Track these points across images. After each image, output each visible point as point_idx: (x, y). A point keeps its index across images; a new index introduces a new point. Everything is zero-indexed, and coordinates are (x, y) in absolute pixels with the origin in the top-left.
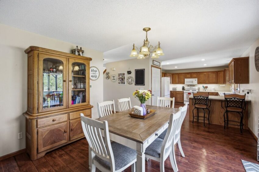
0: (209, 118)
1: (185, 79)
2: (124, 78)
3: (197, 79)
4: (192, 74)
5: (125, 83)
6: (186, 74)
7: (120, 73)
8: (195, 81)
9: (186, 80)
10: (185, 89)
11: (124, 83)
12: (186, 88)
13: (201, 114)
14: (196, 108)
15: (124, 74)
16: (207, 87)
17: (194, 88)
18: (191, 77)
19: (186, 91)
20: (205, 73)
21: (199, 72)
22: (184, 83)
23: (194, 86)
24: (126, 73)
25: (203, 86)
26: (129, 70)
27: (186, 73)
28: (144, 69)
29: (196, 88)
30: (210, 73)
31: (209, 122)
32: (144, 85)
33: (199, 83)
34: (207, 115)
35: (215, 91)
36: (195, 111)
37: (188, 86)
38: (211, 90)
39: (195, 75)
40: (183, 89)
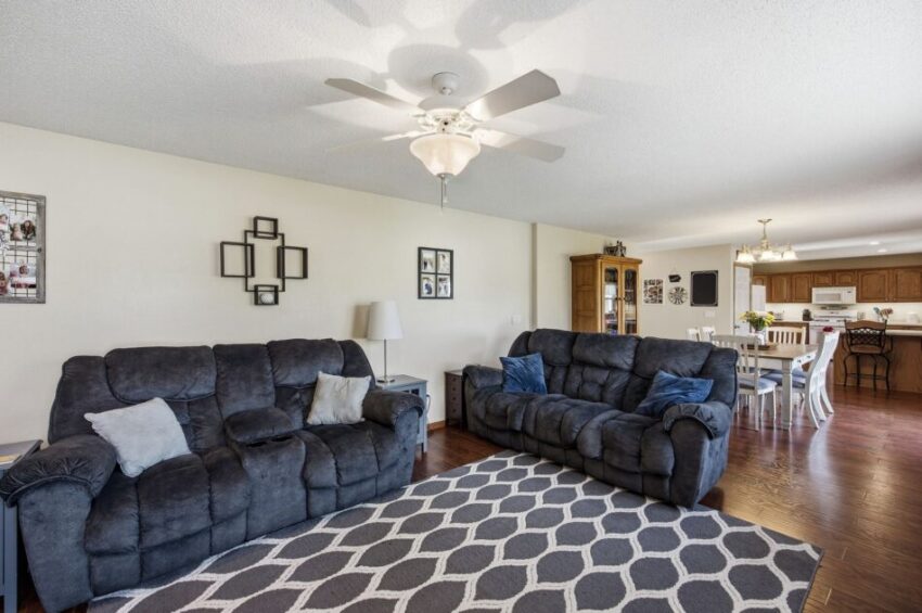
0: (887, 378)
1: (814, 289)
2: (661, 291)
3: (855, 288)
4: (837, 274)
5: (664, 300)
6: (816, 276)
7: (649, 279)
8: (848, 294)
9: (815, 291)
10: (812, 317)
11: (661, 301)
12: (815, 313)
13: (867, 370)
14: (852, 353)
15: (660, 282)
16: (890, 312)
17: (842, 313)
18: (834, 284)
19: (817, 323)
20: (885, 272)
21: (859, 270)
22: (810, 301)
23: (843, 307)
24: (666, 281)
25: (877, 310)
26: (674, 273)
27: (815, 272)
28: (717, 272)
29: (852, 313)
30: (900, 272)
31: (888, 387)
32: (717, 305)
33: (861, 299)
34: (881, 372)
35: (919, 321)
36: (851, 363)
37: (824, 307)
38: (904, 321)
39: (848, 278)
40: (807, 316)
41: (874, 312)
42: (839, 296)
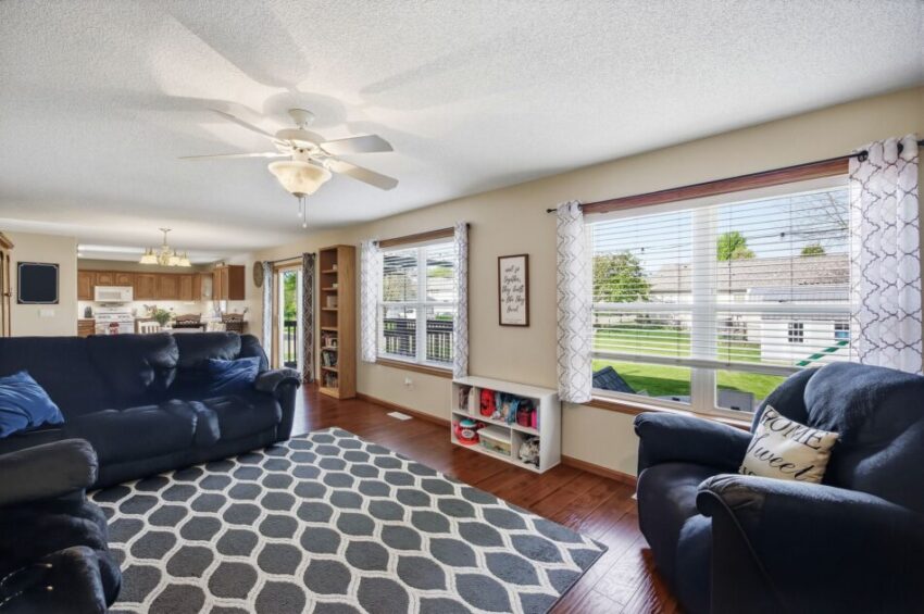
1: (96, 287)
3: (132, 288)
4: (118, 275)
6: (98, 275)
8: (126, 293)
9: (98, 289)
10: (93, 313)
12: (96, 310)
17: (120, 310)
18: (115, 283)
21: (135, 273)
22: (92, 298)
23: (121, 304)
25: (145, 306)
27: (97, 271)
28: (58, 265)
29: (128, 309)
30: (163, 277)
32: (57, 303)
33: (137, 297)
37: (103, 305)
39: (126, 279)
40: (89, 313)
41: (144, 309)
42: (119, 295)
